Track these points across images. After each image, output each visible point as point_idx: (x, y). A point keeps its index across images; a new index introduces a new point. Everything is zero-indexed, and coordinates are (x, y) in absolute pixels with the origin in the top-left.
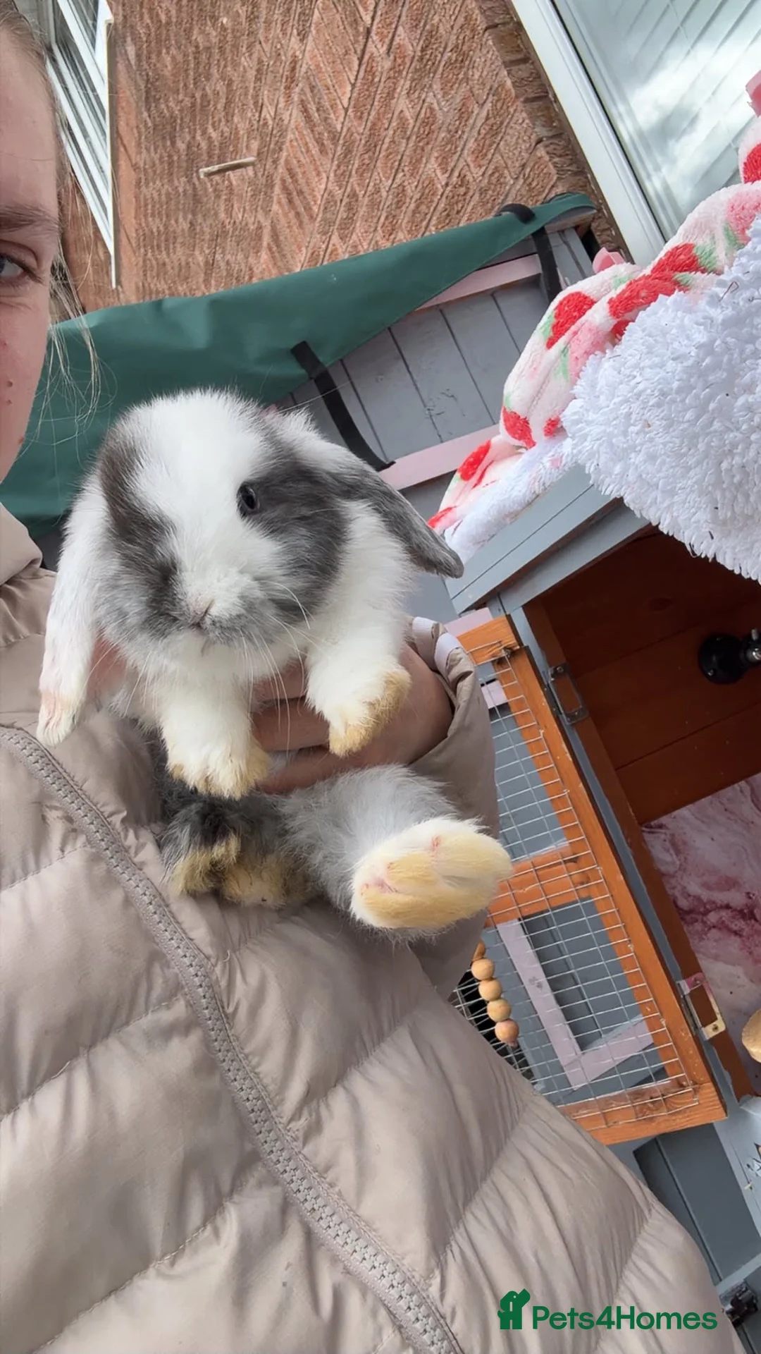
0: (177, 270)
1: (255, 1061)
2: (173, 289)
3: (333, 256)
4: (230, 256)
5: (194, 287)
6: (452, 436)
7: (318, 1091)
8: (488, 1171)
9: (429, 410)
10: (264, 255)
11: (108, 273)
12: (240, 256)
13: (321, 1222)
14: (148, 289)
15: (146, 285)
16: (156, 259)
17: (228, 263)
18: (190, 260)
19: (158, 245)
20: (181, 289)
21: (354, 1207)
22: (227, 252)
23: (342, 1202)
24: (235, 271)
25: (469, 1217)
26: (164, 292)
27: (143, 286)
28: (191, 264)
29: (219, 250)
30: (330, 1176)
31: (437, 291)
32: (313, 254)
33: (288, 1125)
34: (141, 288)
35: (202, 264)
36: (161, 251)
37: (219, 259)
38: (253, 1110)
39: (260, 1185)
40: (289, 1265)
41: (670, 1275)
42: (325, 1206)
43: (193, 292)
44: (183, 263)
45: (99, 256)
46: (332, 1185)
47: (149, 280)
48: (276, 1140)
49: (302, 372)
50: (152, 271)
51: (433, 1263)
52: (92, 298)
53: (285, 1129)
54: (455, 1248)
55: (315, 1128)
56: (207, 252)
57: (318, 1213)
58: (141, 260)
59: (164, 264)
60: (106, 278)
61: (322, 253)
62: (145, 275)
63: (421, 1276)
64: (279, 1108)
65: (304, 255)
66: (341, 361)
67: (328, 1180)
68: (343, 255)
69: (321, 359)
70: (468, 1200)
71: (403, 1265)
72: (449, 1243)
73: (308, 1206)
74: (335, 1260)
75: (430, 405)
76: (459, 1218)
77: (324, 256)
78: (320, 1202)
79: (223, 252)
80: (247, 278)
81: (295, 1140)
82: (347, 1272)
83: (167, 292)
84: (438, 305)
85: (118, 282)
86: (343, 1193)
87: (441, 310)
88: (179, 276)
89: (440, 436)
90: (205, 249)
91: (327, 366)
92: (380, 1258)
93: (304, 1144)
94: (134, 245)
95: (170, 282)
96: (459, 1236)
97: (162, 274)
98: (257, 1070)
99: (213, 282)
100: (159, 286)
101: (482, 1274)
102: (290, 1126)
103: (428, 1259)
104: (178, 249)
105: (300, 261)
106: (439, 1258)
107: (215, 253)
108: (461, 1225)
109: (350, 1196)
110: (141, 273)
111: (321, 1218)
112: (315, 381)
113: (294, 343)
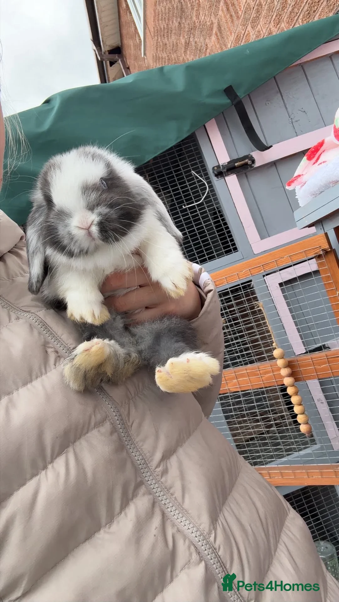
0: (172, 47)
1: (141, 444)
2: (170, 57)
3: (247, 37)
4: (198, 39)
5: (179, 55)
6: (302, 133)
7: (166, 456)
8: (231, 491)
9: (291, 119)
10: (214, 38)
11: (140, 50)
12: (202, 39)
13: (168, 509)
14: (158, 57)
15: (157, 55)
16: (163, 42)
17: (196, 43)
18: (178, 41)
19: (163, 35)
20: (173, 56)
21: (181, 504)
22: (196, 37)
23: (176, 501)
24: (199, 47)
25: (224, 509)
26: (165, 58)
27: (156, 56)
28: (179, 44)
29: (192, 36)
30: (171, 491)
31: (301, 56)
32: (237, 36)
33: (155, 469)
34: (155, 57)
35: (183, 43)
36: (165, 38)
37: (192, 40)
38: (140, 464)
39: (144, 494)
40: (156, 528)
41: (298, 536)
42: (170, 502)
43: (178, 58)
44: (175, 43)
45: (136, 41)
46: (172, 494)
47: (159, 52)
48: (150, 476)
49: (229, 101)
50: (160, 48)
51: (212, 528)
52: (133, 62)
53: (154, 471)
54: (220, 522)
55: (165, 472)
56: (186, 37)
57: (167, 505)
58: (156, 42)
59: (166, 44)
60: (139, 52)
61: (242, 36)
62: (157, 50)
63: (207, 533)
64: (151, 463)
65: (233, 37)
66: (249, 95)
67: (171, 492)
68: (253, 38)
69: (238, 94)
70: (224, 503)
71: (200, 528)
72: (218, 520)
73: (163, 502)
74: (173, 525)
75: (292, 116)
76: (221, 510)
77: (243, 37)
78: (168, 501)
79: (194, 37)
80: (204, 50)
81: (158, 476)
82: (179, 531)
83: (167, 58)
84: (300, 64)
85: (145, 54)
86: (177, 498)
87: (302, 65)
88: (172, 50)
89: (296, 132)
90: (185, 35)
91: (241, 98)
92: (191, 525)
93: (161, 478)
94: (152, 35)
95: (168, 53)
96: (221, 518)
97: (165, 49)
98: (141, 448)
99: (188, 52)
100: (163, 55)
101: (230, 533)
102: (156, 470)
103: (210, 526)
104: (173, 36)
105: (231, 40)
106: (214, 526)
107: (190, 38)
108: (222, 513)
109: (180, 499)
110: (155, 49)
111: (168, 508)
112: (234, 106)
113: (225, 86)
